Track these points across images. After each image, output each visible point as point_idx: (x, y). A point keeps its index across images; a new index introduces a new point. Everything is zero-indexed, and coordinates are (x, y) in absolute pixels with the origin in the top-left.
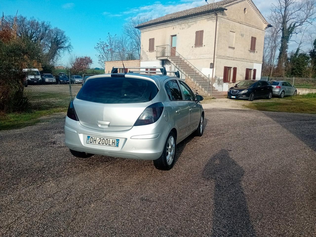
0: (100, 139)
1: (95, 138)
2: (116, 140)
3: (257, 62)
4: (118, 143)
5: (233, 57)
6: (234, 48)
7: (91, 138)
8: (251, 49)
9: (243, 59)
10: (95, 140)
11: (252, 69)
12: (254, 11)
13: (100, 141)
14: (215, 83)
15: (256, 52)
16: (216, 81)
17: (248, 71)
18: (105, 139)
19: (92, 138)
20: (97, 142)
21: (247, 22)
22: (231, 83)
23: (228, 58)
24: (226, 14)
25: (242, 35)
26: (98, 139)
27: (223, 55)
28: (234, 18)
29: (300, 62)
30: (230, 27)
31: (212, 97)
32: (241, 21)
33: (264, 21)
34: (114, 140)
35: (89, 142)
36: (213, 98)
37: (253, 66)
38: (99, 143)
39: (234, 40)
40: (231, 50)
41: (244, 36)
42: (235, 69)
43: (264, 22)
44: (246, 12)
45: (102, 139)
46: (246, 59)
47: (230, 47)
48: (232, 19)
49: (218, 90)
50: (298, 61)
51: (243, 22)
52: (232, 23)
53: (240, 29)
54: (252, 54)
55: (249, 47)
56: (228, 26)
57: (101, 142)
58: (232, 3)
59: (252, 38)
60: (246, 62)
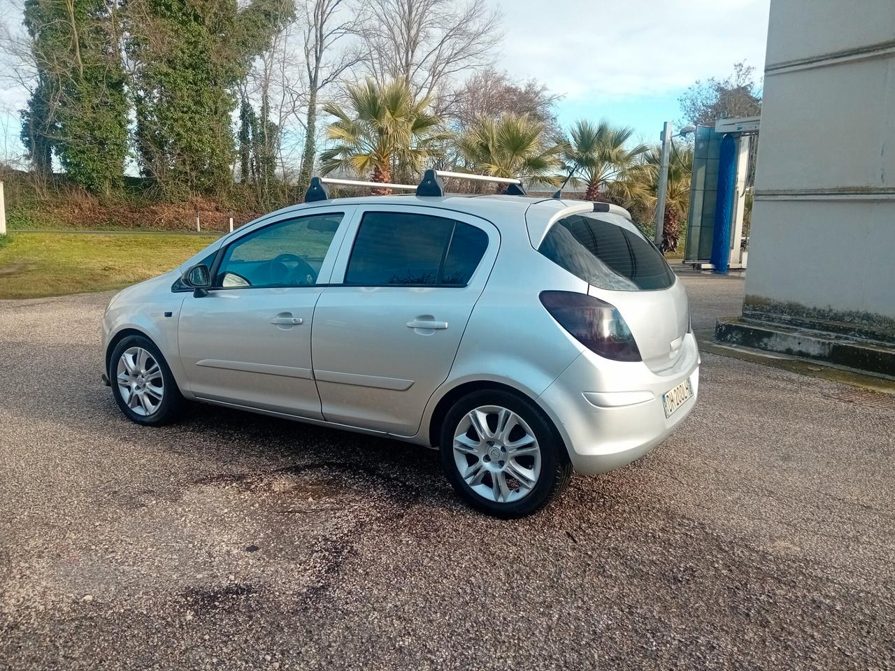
10: (672, 398)
19: (668, 397)
20: (675, 403)
35: (668, 411)
38: (677, 405)
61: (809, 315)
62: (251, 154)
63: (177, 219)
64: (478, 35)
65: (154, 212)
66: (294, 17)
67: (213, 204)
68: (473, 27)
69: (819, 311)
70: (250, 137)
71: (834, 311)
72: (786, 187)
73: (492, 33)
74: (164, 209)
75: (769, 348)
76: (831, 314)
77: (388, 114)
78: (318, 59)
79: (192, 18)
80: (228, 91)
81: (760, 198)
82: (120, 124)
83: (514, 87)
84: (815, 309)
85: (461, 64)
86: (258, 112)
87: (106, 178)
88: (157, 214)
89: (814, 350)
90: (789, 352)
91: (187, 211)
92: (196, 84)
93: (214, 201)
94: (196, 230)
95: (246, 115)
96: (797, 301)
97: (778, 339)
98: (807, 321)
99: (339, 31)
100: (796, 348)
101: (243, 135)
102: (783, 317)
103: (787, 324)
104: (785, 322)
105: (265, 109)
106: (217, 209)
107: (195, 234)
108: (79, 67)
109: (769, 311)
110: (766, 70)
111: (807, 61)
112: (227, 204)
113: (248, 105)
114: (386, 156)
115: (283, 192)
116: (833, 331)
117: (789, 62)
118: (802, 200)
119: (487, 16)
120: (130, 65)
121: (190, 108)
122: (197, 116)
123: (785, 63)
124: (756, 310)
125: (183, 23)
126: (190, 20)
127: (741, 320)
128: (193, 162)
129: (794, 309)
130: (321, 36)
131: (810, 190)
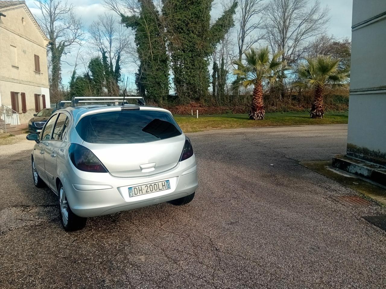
0: (147, 187)
1: (140, 187)
2: (165, 182)
3: (44, 86)
4: (169, 185)
5: (18, 79)
6: (18, 68)
7: (134, 188)
8: (36, 69)
9: (30, 82)
10: (140, 189)
11: (40, 95)
12: (32, 22)
13: (148, 188)
14: (3, 115)
15: (41, 74)
16: (5, 111)
17: (37, 96)
18: (153, 184)
19: (136, 188)
20: (144, 191)
21: (27, 36)
22: (22, 113)
23: (13, 80)
24: (2, 22)
25: (24, 52)
26: (143, 187)
27: (7, 77)
28: (12, 28)
29: (79, 86)
30: (10, 39)
31: (9, 134)
32: (21, 33)
33: (44, 37)
34: (163, 182)
35: (133, 194)
36: (11, 135)
37: (41, 91)
38: (146, 192)
39: (17, 58)
40: (15, 70)
41: (27, 53)
42: (23, 95)
43: (44, 39)
44: (24, 23)
45: (148, 185)
46: (33, 83)
47: (13, 66)
48: (11, 29)
49: (10, 124)
50: (77, 85)
51: (23, 35)
52: (11, 35)
53: (21, 43)
54: (37, 76)
55: (33, 68)
56: (7, 37)
57: (149, 190)
58: (8, 8)
59: (35, 56)
60: (33, 87)
61: (371, 155)
62: (217, 84)
63: (185, 111)
64: (317, 21)
65: (177, 109)
66: (234, 25)
67: (199, 105)
68: (315, 17)
69: (375, 152)
70: (217, 76)
71: (381, 153)
72: (361, 87)
73: (324, 19)
74: (180, 107)
75: (350, 171)
76: (380, 154)
77: (260, 62)
78: (243, 41)
79: (191, 32)
80: (206, 59)
81: (351, 93)
82: (165, 76)
83: (338, 42)
84: (373, 151)
85: (310, 34)
86: (219, 66)
87: (160, 96)
88: (178, 109)
89: (366, 173)
90: (356, 174)
91: (189, 108)
92: (193, 58)
93: (199, 103)
94: (191, 115)
95: (215, 68)
96: (366, 147)
97: (353, 167)
98: (369, 157)
99: (252, 28)
100: (359, 172)
101: (214, 76)
102: (361, 155)
103: (362, 159)
104: (360, 158)
105: (223, 64)
106: (200, 106)
107: (191, 117)
108: (151, 56)
109: (356, 152)
110: (352, 28)
111: (366, 21)
112: (204, 104)
113: (216, 63)
114: (260, 80)
115: (227, 98)
116: (379, 163)
117: (360, 23)
118: (369, 94)
119: (321, 11)
120: (169, 54)
121: (190, 67)
122: (193, 70)
123: (358, 24)
124: (351, 151)
125: (188, 34)
126: (190, 33)
127: (345, 157)
128: (191, 88)
129: (365, 151)
130: (244, 31)
131: (369, 88)
